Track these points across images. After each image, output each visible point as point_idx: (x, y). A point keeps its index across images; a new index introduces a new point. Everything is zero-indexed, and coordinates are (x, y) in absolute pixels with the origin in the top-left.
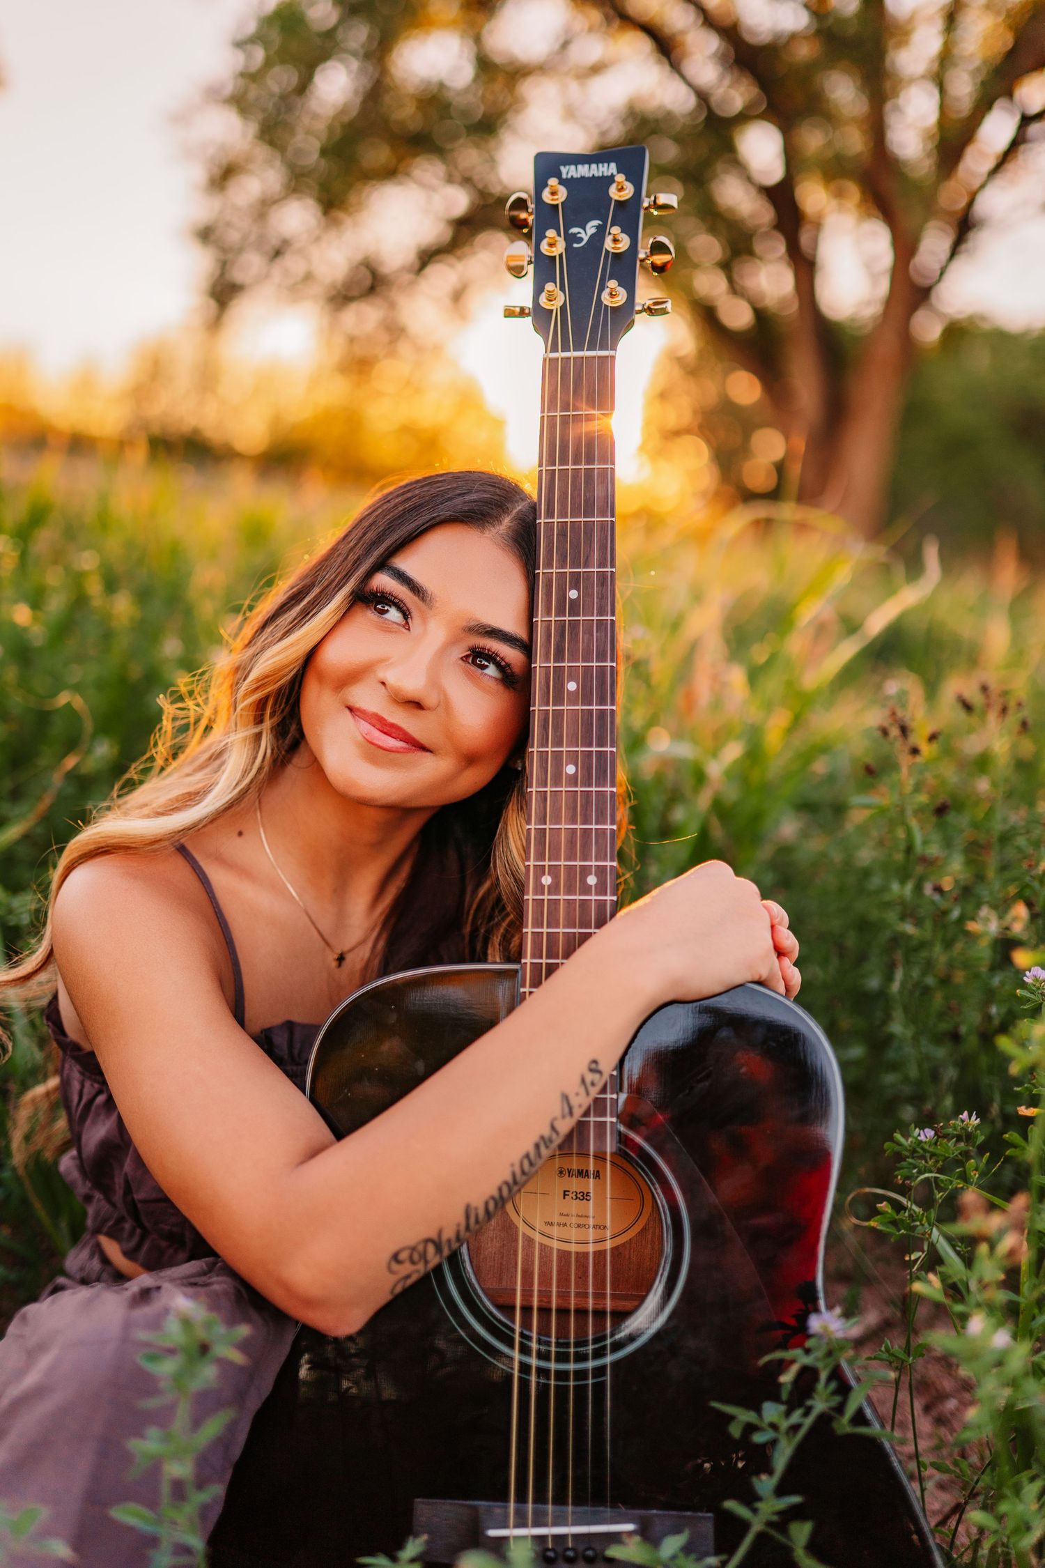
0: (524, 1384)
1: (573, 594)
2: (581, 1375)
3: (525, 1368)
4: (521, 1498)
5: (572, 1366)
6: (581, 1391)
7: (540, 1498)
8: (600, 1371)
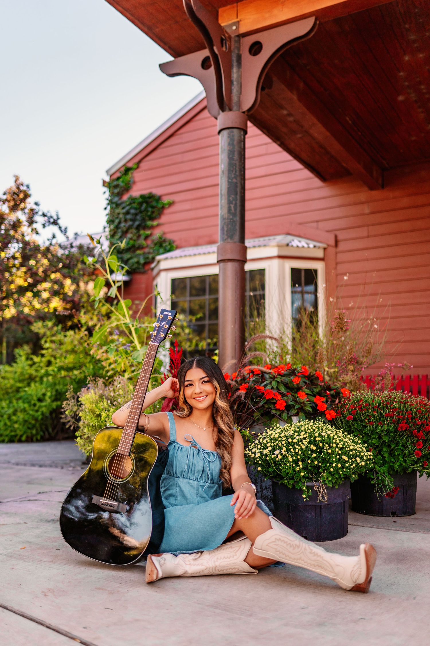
0: (109, 483)
1: (144, 378)
2: (116, 484)
3: (110, 480)
4: (105, 497)
5: (115, 482)
6: (115, 486)
7: (107, 498)
8: (118, 484)
